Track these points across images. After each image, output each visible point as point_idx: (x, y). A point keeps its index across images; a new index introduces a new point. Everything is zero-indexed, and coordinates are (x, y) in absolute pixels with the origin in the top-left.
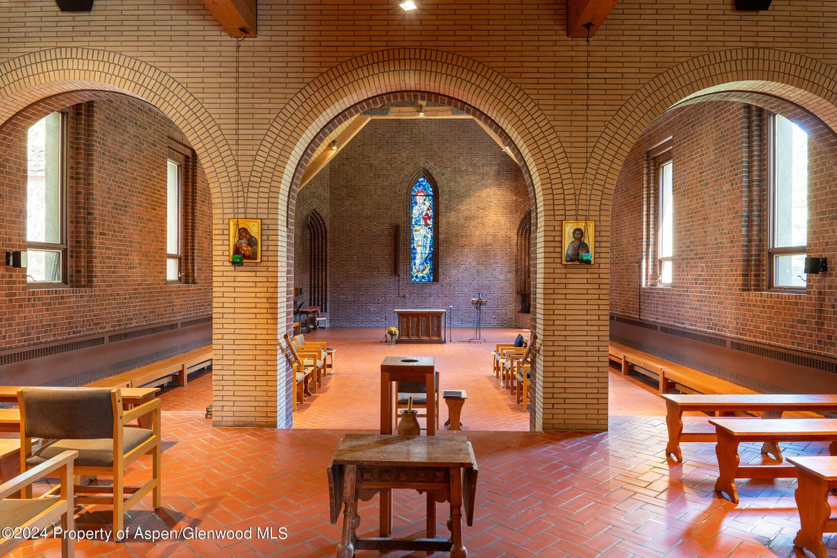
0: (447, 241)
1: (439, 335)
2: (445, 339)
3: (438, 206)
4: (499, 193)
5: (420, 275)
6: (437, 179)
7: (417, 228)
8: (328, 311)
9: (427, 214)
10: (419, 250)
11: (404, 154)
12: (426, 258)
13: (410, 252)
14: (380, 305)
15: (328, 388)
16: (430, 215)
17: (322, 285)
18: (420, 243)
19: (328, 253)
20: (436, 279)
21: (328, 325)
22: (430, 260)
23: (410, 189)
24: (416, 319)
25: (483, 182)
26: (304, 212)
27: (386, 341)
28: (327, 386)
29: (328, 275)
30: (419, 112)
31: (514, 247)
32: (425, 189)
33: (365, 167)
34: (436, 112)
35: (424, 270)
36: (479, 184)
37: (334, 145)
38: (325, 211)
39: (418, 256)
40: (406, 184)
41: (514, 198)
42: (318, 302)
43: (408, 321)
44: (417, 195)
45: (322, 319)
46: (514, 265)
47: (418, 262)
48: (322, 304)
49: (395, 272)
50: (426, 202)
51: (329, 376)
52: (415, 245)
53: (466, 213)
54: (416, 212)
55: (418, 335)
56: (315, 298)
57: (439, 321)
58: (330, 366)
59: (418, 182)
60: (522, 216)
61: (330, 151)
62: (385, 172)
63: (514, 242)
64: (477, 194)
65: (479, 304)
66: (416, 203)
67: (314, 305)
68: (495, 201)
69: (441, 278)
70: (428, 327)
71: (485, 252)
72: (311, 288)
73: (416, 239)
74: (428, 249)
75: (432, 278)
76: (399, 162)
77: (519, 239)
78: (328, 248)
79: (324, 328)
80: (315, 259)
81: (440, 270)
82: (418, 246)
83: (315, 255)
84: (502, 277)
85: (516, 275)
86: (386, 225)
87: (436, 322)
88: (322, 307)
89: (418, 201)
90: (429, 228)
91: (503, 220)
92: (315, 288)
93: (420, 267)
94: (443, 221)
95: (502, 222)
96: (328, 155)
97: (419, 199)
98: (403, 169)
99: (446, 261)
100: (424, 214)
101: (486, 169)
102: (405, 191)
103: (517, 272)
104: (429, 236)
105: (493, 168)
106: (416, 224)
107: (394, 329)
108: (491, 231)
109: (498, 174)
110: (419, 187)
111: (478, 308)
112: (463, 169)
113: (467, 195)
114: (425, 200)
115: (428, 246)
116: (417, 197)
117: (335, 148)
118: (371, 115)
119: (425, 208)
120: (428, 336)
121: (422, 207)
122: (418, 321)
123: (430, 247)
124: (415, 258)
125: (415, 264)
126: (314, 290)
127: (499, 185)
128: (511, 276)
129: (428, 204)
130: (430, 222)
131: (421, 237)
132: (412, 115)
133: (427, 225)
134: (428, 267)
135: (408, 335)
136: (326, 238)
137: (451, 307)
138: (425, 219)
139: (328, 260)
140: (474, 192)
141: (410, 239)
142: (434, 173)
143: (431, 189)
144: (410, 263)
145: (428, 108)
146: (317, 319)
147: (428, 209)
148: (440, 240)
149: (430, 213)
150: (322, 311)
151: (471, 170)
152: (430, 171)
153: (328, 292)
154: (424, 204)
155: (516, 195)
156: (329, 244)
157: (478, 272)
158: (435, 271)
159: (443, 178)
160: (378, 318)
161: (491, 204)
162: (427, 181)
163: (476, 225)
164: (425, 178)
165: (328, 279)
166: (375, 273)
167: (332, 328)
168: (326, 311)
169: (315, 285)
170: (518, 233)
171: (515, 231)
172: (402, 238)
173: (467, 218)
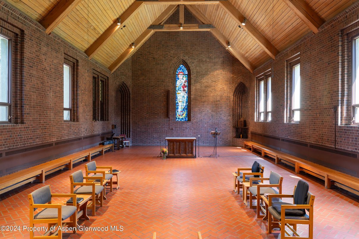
0: (195, 99)
1: (192, 153)
2: (195, 155)
3: (191, 80)
4: (223, 73)
5: (181, 117)
6: (190, 65)
7: (179, 92)
8: (131, 137)
9: (184, 85)
10: (180, 104)
11: (172, 52)
12: (184, 108)
13: (175, 105)
14: (159, 134)
15: (108, 207)
16: (186, 85)
17: (128, 123)
18: (181, 100)
19: (131, 106)
20: (189, 120)
21: (130, 145)
22: (186, 109)
23: (175, 71)
24: (178, 143)
25: (215, 67)
26: (117, 83)
27: (161, 157)
28: (108, 204)
29: (131, 117)
30: (180, 27)
31: (232, 102)
32: (184, 71)
33: (151, 59)
34: (190, 28)
35: (183, 115)
36: (213, 68)
37: (133, 45)
38: (129, 83)
39: (180, 107)
40: (173, 68)
41: (232, 75)
42: (126, 132)
43: (174, 145)
44: (179, 74)
45: (127, 142)
46: (232, 112)
47: (179, 110)
48: (128, 133)
49: (167, 116)
50: (184, 78)
51: (115, 191)
52: (178, 101)
53: (206, 84)
54: (178, 83)
55: (179, 153)
56: (123, 130)
57: (192, 145)
58: (116, 183)
59: (179, 67)
60: (236, 85)
61: (131, 49)
62: (162, 62)
63: (232, 99)
64: (212, 74)
65: (215, 134)
66: (178, 79)
67: (123, 134)
68: (221, 77)
69: (192, 119)
70: (185, 148)
71: (216, 105)
72: (121, 124)
73: (178, 98)
74: (185, 103)
75: (187, 119)
76: (169, 56)
77: (235, 98)
78: (131, 103)
79: (128, 146)
80: (124, 109)
81: (192, 115)
82: (180, 102)
83: (124, 107)
84: (225, 118)
85: (233, 118)
86: (162, 90)
87: (190, 145)
88: (128, 135)
89: (180, 78)
90: (185, 92)
91: (226, 88)
92: (124, 124)
93: (181, 113)
94: (193, 88)
95: (225, 88)
96: (130, 51)
97: (180, 77)
98: (171, 60)
99: (195, 110)
100: (183, 84)
101: (217, 60)
102: (172, 72)
103: (233, 116)
104: (186, 96)
105: (220, 59)
106: (178, 90)
107: (166, 150)
108: (219, 93)
109: (223, 63)
110: (180, 70)
111: (215, 137)
112: (204, 60)
113: (205, 74)
114: (183, 77)
115: (185, 102)
116: (179, 75)
117: (133, 47)
118: (154, 29)
119: (183, 81)
120: (186, 153)
121: (182, 81)
122: (180, 144)
123: (186, 102)
124: (178, 108)
125: (178, 112)
126: (123, 126)
127: (224, 69)
128: (230, 118)
129: (185, 79)
130: (186, 89)
131: (181, 97)
132: (176, 29)
133: (184, 90)
134: (185, 113)
135: (173, 153)
136: (130, 98)
137: (199, 136)
138: (183, 87)
139: (131, 109)
140: (210, 72)
141: (175, 98)
142: (188, 62)
143: (186, 71)
144: (175, 111)
145: (185, 25)
146: (124, 142)
147: (185, 82)
148: (192, 99)
149: (186, 84)
150: (127, 137)
151: (208, 60)
152: (186, 61)
153: (131, 127)
154: (183, 79)
155: (233, 74)
156: (131, 101)
157: (212, 116)
158: (189, 115)
159: (193, 65)
160: (158, 141)
161: (219, 79)
162: (185, 67)
163: (211, 90)
164: (183, 65)
165: (131, 120)
166: (156, 116)
167: (133, 146)
168: (130, 137)
169: (124, 123)
170: (234, 94)
171: (232, 94)
172: (171, 97)
173: (206, 87)
